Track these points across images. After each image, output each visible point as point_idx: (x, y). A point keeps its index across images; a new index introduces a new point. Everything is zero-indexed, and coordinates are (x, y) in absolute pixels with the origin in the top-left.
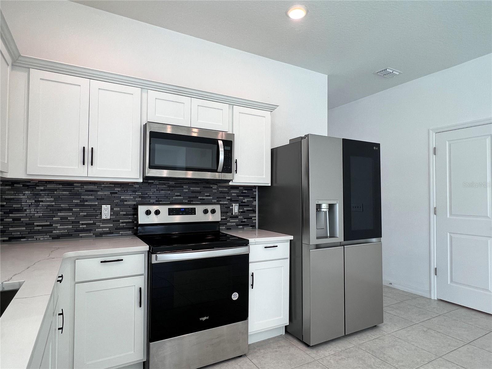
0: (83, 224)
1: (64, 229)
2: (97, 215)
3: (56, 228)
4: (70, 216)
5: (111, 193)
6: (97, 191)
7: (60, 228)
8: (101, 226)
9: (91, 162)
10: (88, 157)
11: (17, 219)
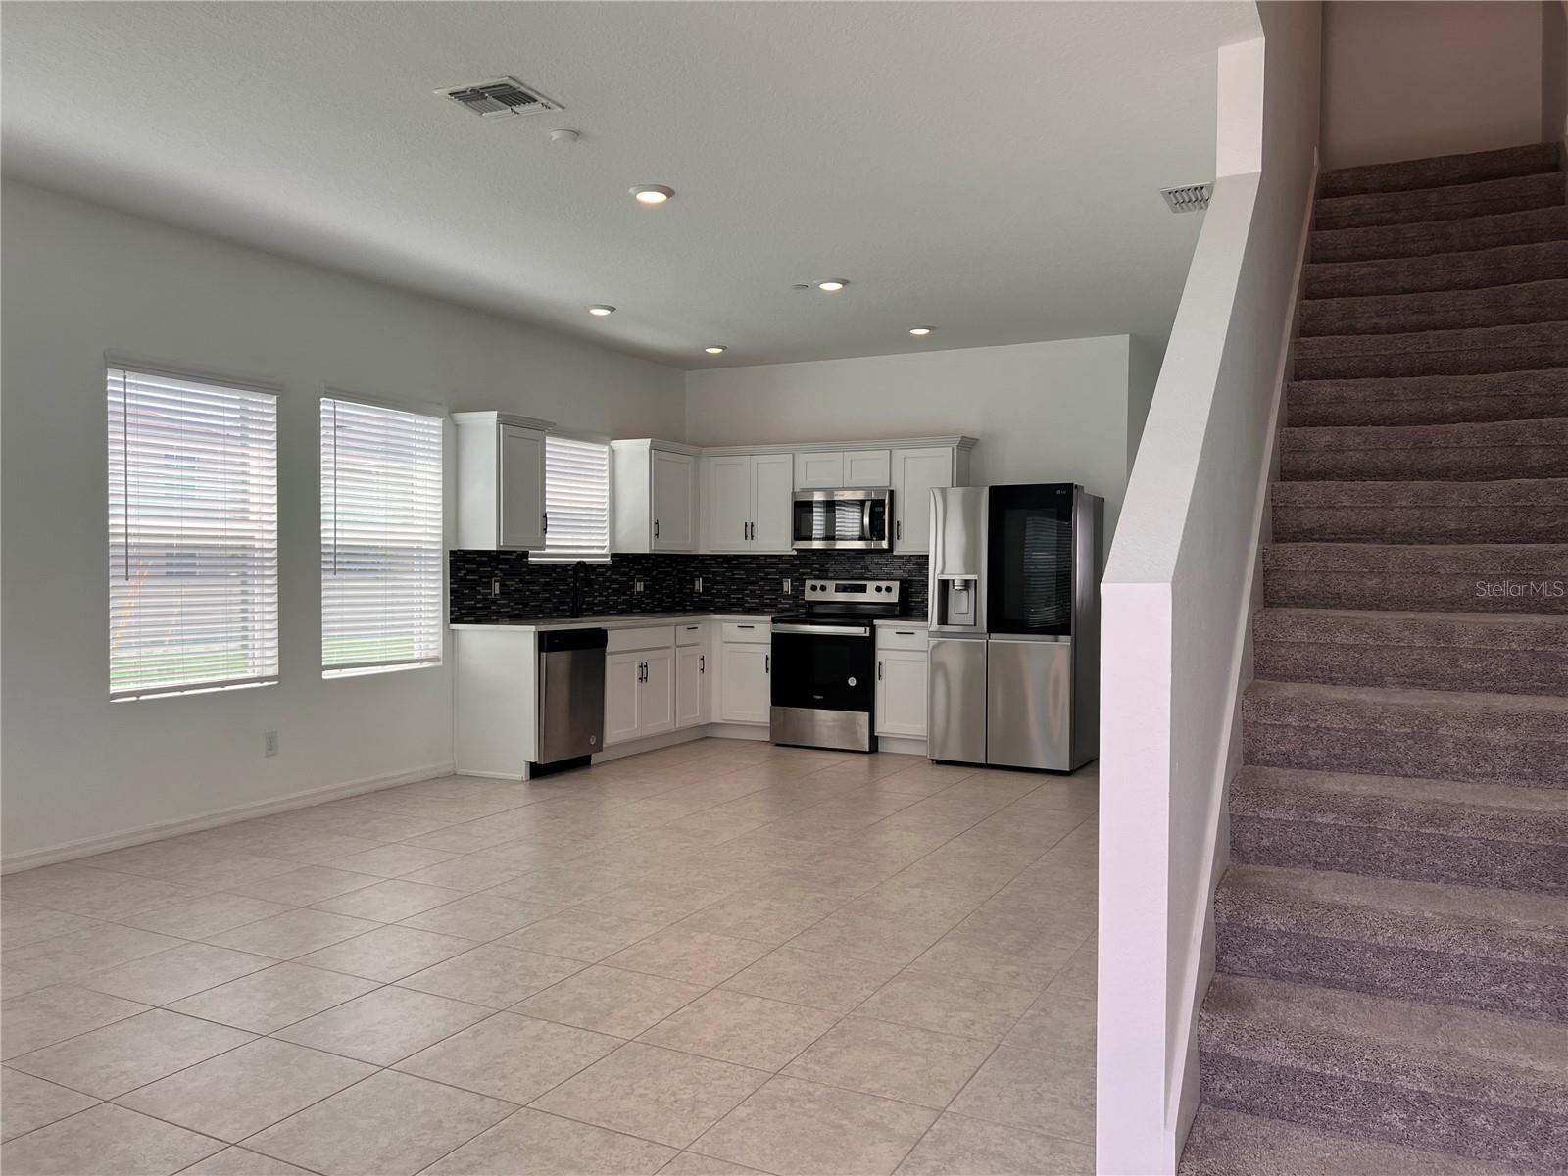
0: (767, 599)
1: (753, 602)
2: (777, 590)
3: (747, 602)
4: (757, 590)
5: (791, 566)
6: (779, 564)
7: (750, 601)
8: (783, 601)
9: (752, 536)
10: (749, 531)
11: (719, 591)
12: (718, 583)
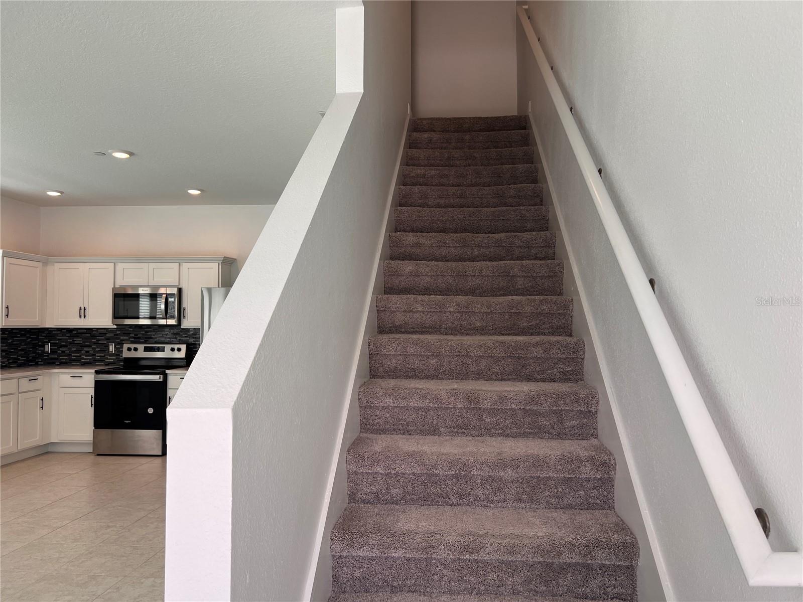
0: (98, 356)
1: (88, 359)
2: (106, 350)
3: (83, 359)
4: (91, 351)
5: (115, 335)
6: (106, 334)
7: (86, 358)
8: (109, 358)
9: (85, 316)
10: (83, 312)
11: (63, 352)
12: (62, 346)
